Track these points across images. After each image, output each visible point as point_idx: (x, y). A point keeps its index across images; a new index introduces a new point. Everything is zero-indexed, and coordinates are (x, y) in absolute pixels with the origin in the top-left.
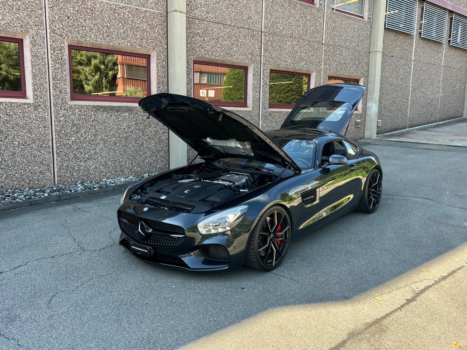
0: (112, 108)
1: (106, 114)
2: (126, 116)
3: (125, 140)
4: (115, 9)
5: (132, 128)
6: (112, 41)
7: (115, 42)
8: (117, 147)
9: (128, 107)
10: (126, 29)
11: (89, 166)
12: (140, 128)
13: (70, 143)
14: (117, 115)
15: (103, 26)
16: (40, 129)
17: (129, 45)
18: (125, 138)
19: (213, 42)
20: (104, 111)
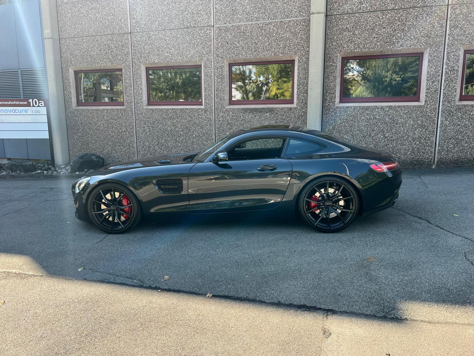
0: (256, 110)
1: (252, 115)
2: (268, 116)
4: (262, 27)
6: (258, 55)
7: (261, 55)
8: (259, 142)
9: (270, 108)
10: (271, 41)
14: (260, 115)
15: (252, 43)
16: (208, 126)
17: (272, 54)
20: (250, 112)
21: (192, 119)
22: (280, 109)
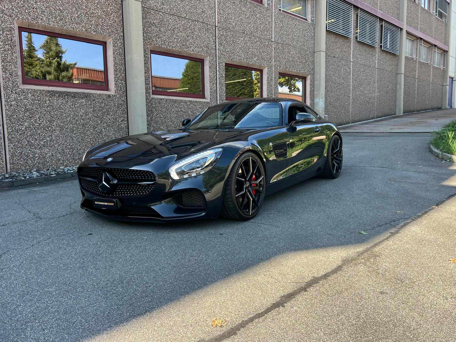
0: (67, 94)
1: (62, 100)
2: (83, 103)
3: (82, 127)
5: (90, 115)
6: (65, 26)
7: (69, 27)
8: (75, 134)
9: (85, 93)
10: (80, 14)
11: (45, 153)
12: (98, 116)
13: (23, 129)
14: (73, 101)
15: (56, 9)
17: (83, 30)
18: (83, 125)
19: (169, 33)
20: (59, 96)
22: (98, 95)
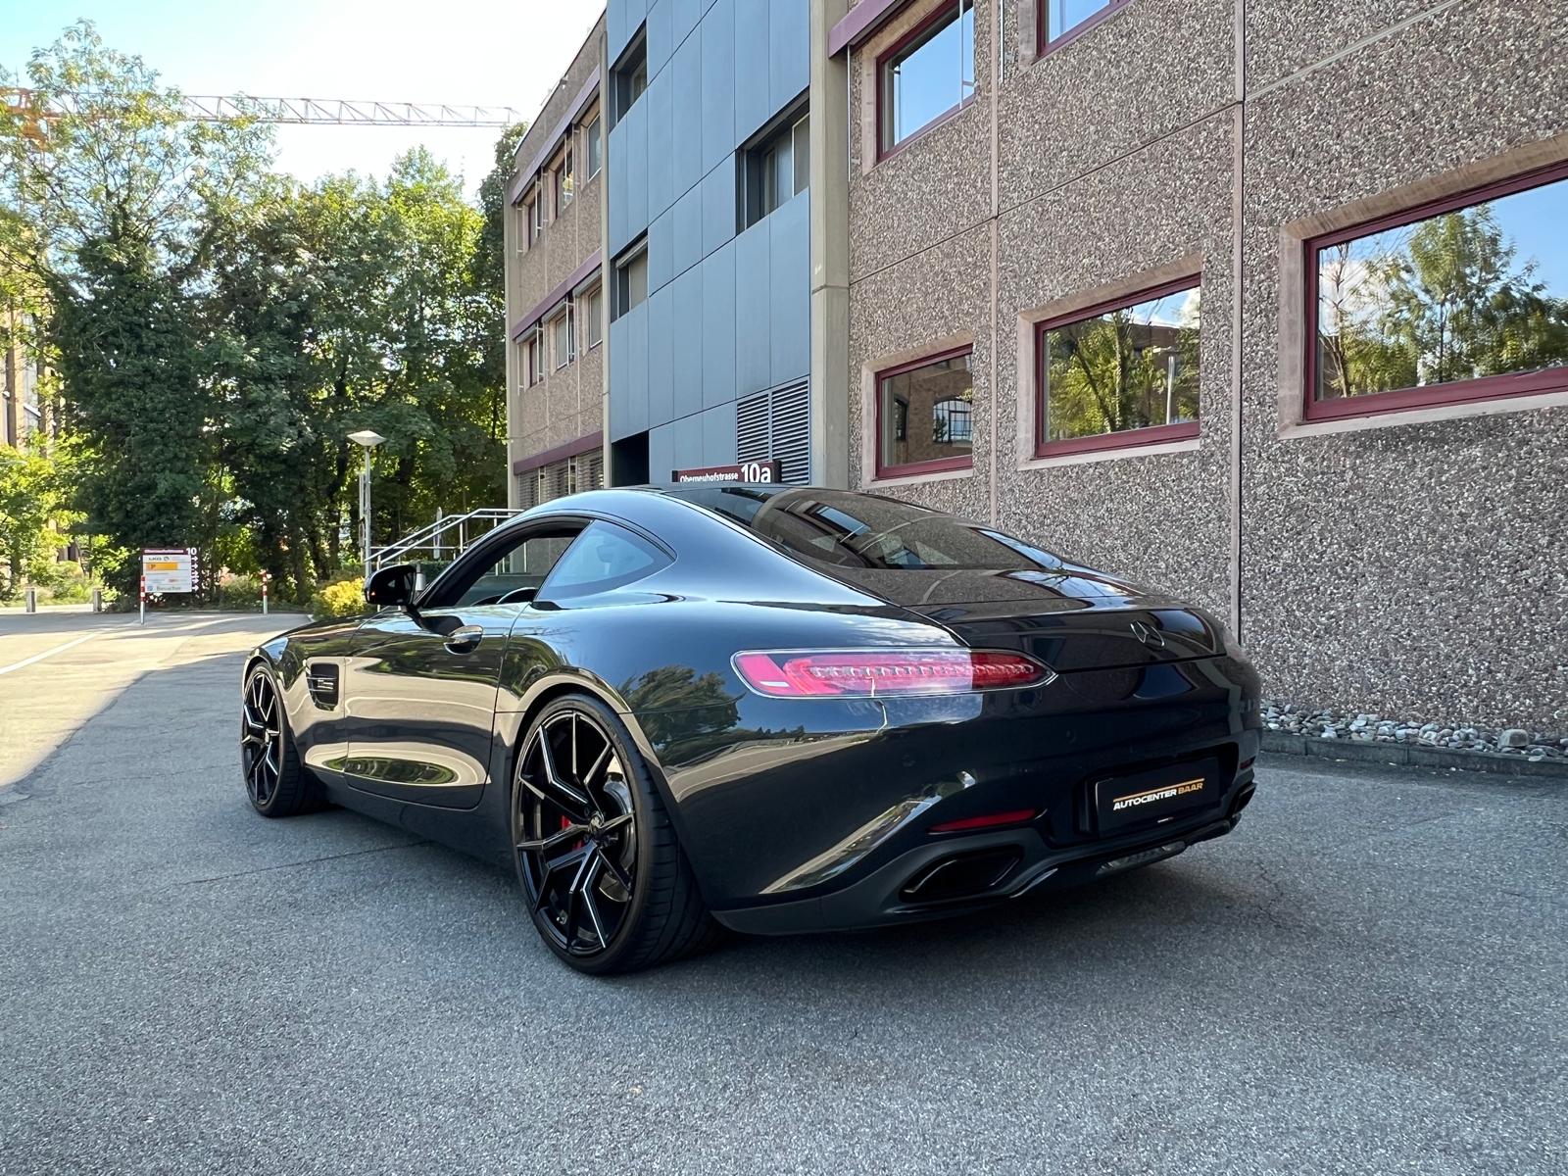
0: (1414, 433)
1: (1395, 460)
2: (1474, 461)
3: (1463, 565)
4: (1446, 30)
5: (1500, 512)
7: (1441, 164)
8: (1431, 594)
12: (1537, 511)
14: (1435, 460)
15: (1398, 121)
18: (1466, 556)
20: (1386, 448)
21: (1158, 496)
22: (1542, 415)
